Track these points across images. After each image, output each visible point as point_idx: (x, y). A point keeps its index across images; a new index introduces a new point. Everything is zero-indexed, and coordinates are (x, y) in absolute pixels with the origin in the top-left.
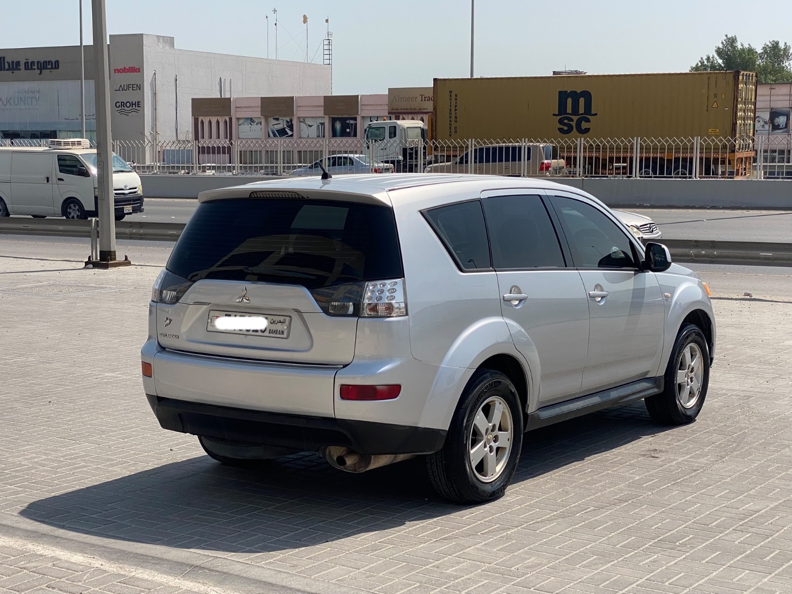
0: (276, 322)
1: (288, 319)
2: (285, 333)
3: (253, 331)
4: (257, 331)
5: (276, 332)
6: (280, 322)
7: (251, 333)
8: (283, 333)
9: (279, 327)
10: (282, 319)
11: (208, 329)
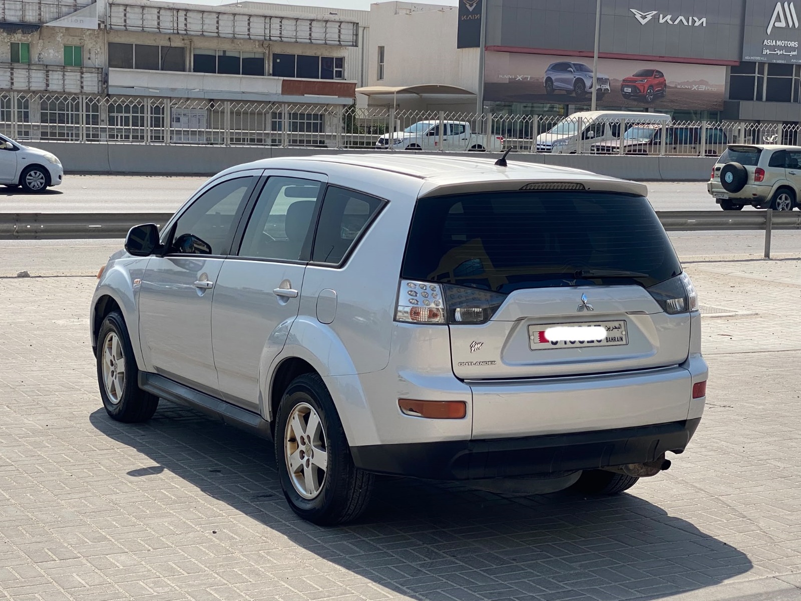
0: (611, 329)
1: (622, 323)
2: (624, 339)
3: (588, 342)
4: (592, 342)
5: (613, 339)
6: (616, 328)
7: (586, 344)
8: (622, 339)
9: (616, 334)
10: (616, 324)
11: (532, 348)
